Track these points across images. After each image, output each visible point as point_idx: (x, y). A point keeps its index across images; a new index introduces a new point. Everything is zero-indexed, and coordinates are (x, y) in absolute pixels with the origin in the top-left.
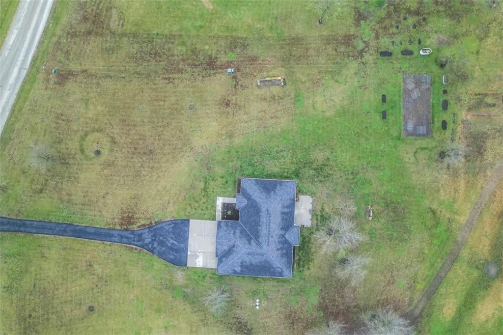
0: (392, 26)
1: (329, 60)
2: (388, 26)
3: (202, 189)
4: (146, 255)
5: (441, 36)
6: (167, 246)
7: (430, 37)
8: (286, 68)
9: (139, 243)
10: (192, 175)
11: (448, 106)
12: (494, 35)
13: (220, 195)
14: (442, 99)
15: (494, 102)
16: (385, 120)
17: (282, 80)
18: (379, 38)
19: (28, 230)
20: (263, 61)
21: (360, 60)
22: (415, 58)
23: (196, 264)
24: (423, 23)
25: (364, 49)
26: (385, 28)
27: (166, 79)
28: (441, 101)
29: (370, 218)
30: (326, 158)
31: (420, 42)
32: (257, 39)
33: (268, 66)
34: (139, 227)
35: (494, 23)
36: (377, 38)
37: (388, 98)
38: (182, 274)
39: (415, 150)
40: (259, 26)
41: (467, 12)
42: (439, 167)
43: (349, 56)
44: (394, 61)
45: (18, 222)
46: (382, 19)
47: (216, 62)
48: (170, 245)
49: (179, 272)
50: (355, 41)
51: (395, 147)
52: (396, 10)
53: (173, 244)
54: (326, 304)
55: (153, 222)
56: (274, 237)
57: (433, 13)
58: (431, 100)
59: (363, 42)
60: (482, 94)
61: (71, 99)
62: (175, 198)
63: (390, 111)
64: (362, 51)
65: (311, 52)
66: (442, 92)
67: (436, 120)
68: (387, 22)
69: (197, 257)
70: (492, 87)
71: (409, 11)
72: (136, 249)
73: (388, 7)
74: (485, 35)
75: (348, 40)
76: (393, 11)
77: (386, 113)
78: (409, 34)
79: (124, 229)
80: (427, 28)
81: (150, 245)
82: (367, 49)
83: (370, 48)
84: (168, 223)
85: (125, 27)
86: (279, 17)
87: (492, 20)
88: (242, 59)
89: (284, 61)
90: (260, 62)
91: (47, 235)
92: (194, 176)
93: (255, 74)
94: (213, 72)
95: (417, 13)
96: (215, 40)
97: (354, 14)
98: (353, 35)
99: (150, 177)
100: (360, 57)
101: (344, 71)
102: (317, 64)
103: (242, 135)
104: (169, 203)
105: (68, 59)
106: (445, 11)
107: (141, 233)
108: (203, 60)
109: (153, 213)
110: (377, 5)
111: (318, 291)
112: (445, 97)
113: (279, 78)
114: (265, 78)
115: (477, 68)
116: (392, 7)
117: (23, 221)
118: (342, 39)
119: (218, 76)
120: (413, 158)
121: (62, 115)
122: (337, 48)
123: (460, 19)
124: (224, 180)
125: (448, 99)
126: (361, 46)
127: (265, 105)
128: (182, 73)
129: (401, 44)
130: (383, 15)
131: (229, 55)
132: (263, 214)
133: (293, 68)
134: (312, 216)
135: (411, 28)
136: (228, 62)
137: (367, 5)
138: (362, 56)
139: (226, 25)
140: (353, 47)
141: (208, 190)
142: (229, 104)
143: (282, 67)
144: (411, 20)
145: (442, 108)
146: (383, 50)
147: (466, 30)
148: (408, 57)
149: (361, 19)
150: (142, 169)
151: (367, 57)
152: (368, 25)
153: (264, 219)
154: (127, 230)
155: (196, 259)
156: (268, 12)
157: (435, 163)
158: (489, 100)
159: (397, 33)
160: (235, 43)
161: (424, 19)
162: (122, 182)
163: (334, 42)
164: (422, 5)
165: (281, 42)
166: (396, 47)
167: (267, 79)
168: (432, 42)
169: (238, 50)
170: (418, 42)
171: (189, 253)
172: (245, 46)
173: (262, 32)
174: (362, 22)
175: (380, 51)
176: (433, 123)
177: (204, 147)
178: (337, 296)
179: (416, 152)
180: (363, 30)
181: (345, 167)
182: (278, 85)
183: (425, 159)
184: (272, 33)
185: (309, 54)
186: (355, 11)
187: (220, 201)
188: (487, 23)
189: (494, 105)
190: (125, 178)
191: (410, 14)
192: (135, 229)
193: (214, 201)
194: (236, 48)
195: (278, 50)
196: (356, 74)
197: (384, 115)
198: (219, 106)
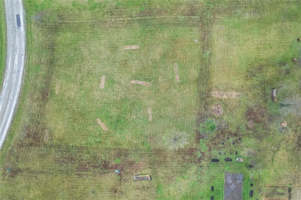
0: (220, 143)
1: (179, 164)
2: (217, 143)
5: (250, 150)
7: (243, 150)
8: (152, 169)
11: (253, 194)
12: (283, 149)
14: (249, 190)
15: (283, 192)
17: (149, 177)
18: (211, 151)
20: (138, 164)
21: (199, 164)
22: (234, 163)
24: (239, 141)
25: (202, 157)
26: (215, 144)
27: (78, 174)
28: (249, 191)
31: (237, 153)
32: (135, 151)
33: (141, 168)
35: (283, 142)
36: (210, 150)
37: (215, 188)
40: (136, 142)
41: (266, 134)
43: (192, 162)
44: (220, 165)
46: (213, 138)
47: (108, 165)
50: (196, 152)
52: (222, 133)
57: (245, 135)
58: (243, 190)
59: (201, 153)
60: (275, 187)
61: (19, 187)
63: (216, 196)
64: (200, 158)
65: (168, 159)
66: (250, 185)
68: (216, 140)
70: (282, 182)
71: (230, 133)
73: (217, 131)
74: (277, 149)
75: (191, 151)
76: (221, 133)
77: (213, 198)
78: (230, 148)
80: (242, 144)
82: (203, 157)
83: (205, 157)
85: (53, 141)
86: (148, 136)
87: (281, 140)
88: (125, 163)
89: (151, 164)
90: (136, 165)
93: (133, 173)
94: (106, 171)
95: (236, 135)
96: (108, 151)
97: (195, 135)
98: (195, 148)
100: (198, 163)
101: (189, 172)
102: (172, 167)
105: (18, 161)
106: (253, 134)
108: (101, 163)
110: (210, 129)
112: (251, 188)
113: (148, 176)
114: (139, 175)
115: (272, 170)
116: (220, 131)
118: (188, 151)
119: (110, 174)
121: (13, 196)
122: (184, 157)
123: (262, 139)
125: (253, 189)
126: (200, 155)
127: (138, 192)
128: (88, 171)
129: (225, 154)
130: (214, 136)
131: (116, 161)
133: (157, 169)
135: (232, 144)
136: (116, 165)
137: (204, 129)
138: (200, 162)
139: (115, 141)
140: (194, 156)
142: (116, 191)
143: (150, 168)
144: (231, 140)
145: (250, 195)
146: (214, 158)
147: (266, 146)
148: (229, 162)
149: (200, 138)
151: (204, 163)
152: (205, 142)
156: (142, 133)
158: (280, 191)
159: (223, 148)
160: (121, 153)
161: (240, 139)
163: (183, 153)
164: (239, 130)
165: (149, 153)
166: (221, 156)
167: (140, 176)
168: (244, 153)
169: (122, 157)
170: (235, 153)
172: (126, 155)
173: (137, 146)
174: (201, 140)
175: (211, 158)
180: (201, 145)
182: (147, 180)
184: (144, 146)
185: (166, 160)
186: (196, 133)
188: (278, 142)
189: (283, 194)
191: (231, 135)
194: (121, 156)
195: (147, 157)
196: (195, 173)
198: (110, 192)
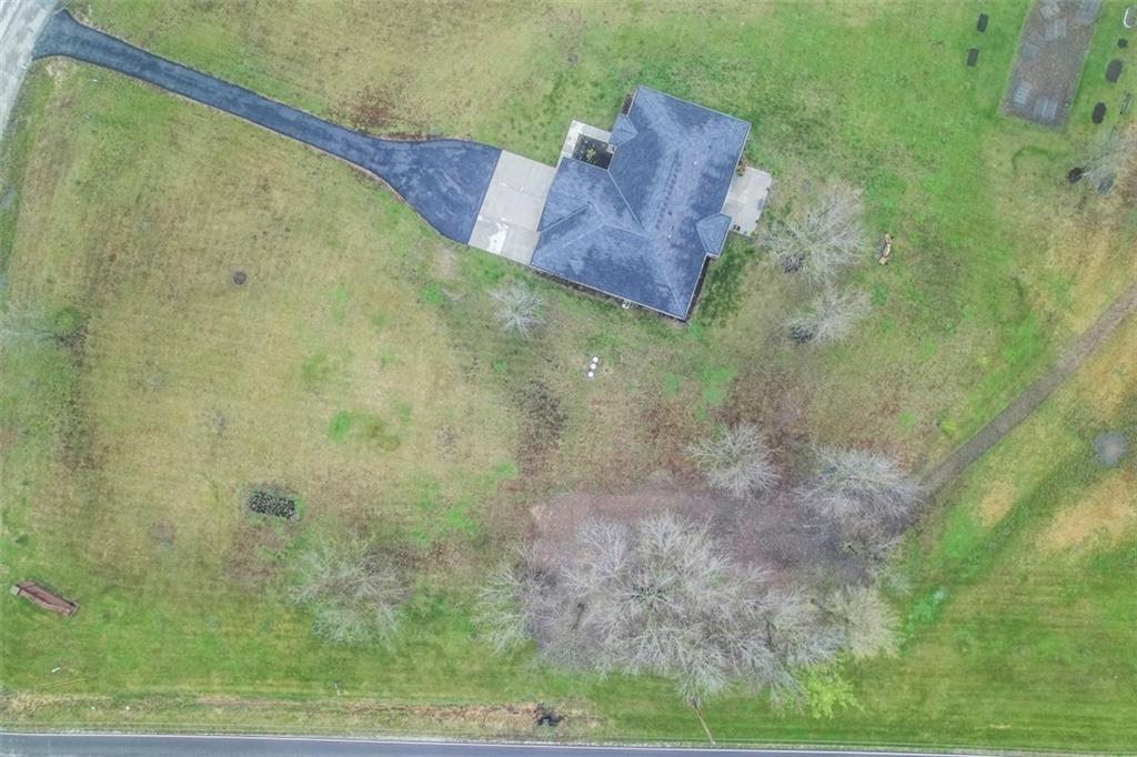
3: (545, 96)
4: (387, 198)
6: (438, 190)
9: (381, 169)
10: (533, 61)
11: (1121, 75)
13: (580, 119)
14: (1110, 58)
16: (971, 68)
19: (158, 78)
23: (488, 245)
28: (1108, 63)
29: (883, 261)
30: (823, 109)
34: (390, 135)
37: (991, 25)
38: (451, 259)
39: (1017, 147)
42: (1061, 199)
45: (144, 57)
48: (444, 190)
49: (447, 251)
51: (977, 131)
53: (451, 189)
54: (739, 413)
55: (424, 134)
56: (675, 216)
58: (1087, 52)
62: (485, 99)
63: (989, 53)
66: (1116, 42)
67: (1084, 97)
69: (495, 231)
72: (371, 179)
77: (976, 55)
79: (360, 130)
81: (404, 180)
84: (453, 144)
91: (195, 102)
92: (536, 65)
99: (446, 42)
103: (662, 12)
104: (468, 104)
107: (393, 150)
109: (429, 116)
111: (730, 379)
112: (1119, 55)
117: (153, 59)
120: (1010, 164)
124: (599, 90)
125: (1125, 59)
132: (666, 162)
134: (762, 215)
141: (558, 101)
145: (1107, 76)
150: (434, 21)
153: (663, 173)
154: (364, 134)
155: (491, 235)
157: (1054, 188)
162: (385, 34)
171: (480, 218)
176: (1075, 102)
177: (575, 13)
178: (765, 403)
179: (1019, 154)
181: (858, 141)
183: (1035, 174)
187: (576, 130)
190: (393, 29)
192: (382, 138)
193: (565, 128)
197: (972, 58)
